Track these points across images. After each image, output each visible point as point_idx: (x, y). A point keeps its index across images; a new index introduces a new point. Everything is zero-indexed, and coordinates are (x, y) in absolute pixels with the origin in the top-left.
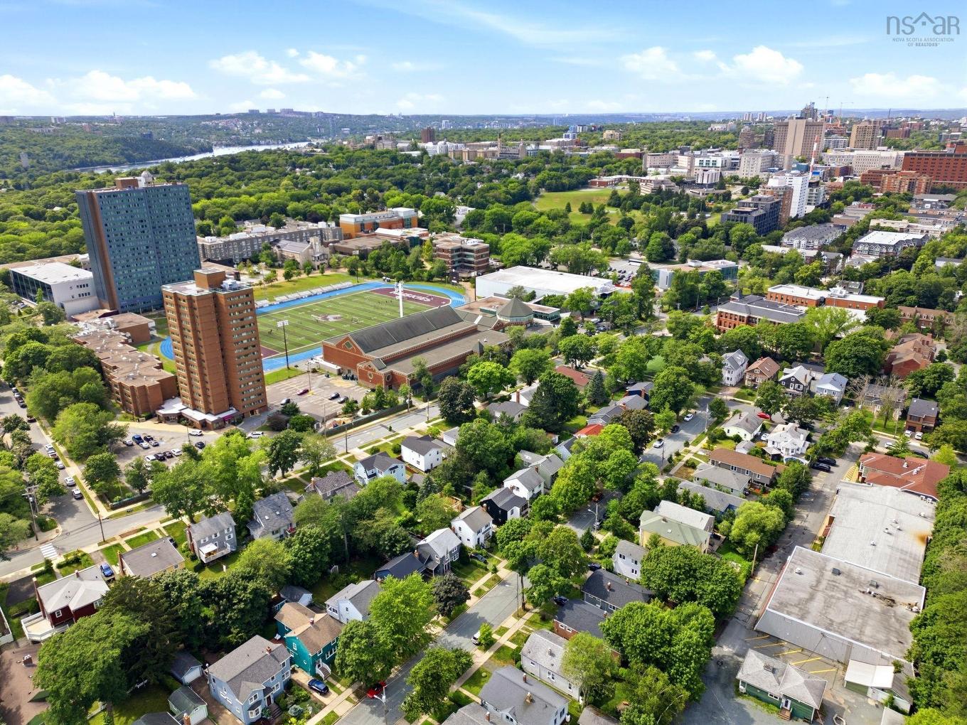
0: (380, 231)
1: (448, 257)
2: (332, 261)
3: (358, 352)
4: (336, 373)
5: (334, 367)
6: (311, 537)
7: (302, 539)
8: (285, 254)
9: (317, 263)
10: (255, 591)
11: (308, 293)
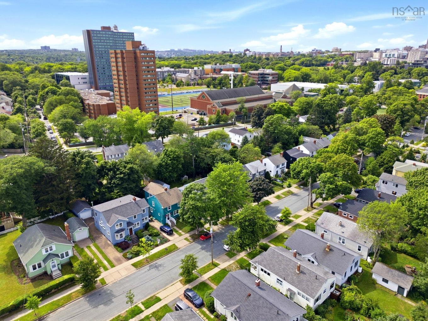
0: (223, 72)
1: (256, 78)
2: (199, 82)
3: (209, 100)
4: (196, 113)
5: (196, 110)
6: (171, 152)
7: (166, 153)
8: (178, 78)
9: (192, 82)
10: (131, 169)
11: (186, 91)
